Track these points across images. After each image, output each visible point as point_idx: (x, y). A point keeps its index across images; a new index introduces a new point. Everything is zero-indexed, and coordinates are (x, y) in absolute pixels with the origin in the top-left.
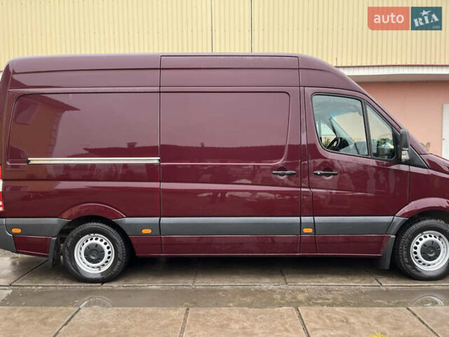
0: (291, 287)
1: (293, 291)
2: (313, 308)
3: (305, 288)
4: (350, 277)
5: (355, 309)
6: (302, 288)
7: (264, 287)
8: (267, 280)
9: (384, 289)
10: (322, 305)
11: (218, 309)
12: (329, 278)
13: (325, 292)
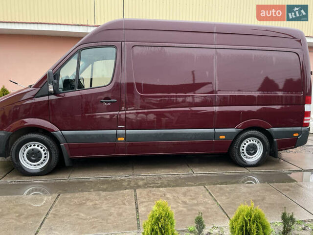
0: (136, 177)
1: (137, 179)
2: (146, 189)
3: (145, 177)
4: (176, 169)
5: (172, 188)
6: (144, 177)
7: (118, 178)
8: (122, 173)
9: (195, 175)
10: (153, 187)
11: (81, 193)
12: (163, 170)
13: (157, 179)
